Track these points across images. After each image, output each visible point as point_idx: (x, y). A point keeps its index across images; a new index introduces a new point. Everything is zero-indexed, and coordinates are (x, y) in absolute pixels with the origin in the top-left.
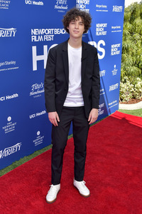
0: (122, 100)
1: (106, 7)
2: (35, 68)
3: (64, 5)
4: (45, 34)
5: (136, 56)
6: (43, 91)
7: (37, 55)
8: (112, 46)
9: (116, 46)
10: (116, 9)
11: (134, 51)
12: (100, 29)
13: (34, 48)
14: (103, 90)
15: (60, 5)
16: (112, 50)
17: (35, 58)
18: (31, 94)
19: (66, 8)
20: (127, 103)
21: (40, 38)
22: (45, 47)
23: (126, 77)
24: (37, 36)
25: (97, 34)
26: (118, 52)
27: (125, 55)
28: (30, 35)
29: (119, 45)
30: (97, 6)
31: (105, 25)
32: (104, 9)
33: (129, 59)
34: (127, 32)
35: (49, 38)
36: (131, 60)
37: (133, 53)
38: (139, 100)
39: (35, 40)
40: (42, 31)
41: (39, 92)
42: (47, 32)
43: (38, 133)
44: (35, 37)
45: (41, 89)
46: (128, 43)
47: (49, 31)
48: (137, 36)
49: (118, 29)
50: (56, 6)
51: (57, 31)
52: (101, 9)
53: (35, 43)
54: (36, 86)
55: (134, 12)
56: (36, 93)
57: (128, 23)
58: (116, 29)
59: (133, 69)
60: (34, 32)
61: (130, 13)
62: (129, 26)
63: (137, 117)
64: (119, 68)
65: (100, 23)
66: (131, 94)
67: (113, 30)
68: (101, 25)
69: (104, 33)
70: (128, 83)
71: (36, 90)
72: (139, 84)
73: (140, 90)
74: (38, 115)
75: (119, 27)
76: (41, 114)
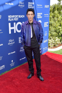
0: (49, 47)
1: (41, 5)
2: (10, 33)
3: (23, 5)
4: (14, 18)
5: (56, 27)
6: (14, 43)
7: (11, 27)
8: (45, 23)
9: (46, 23)
10: (46, 6)
11: (55, 25)
13: (10, 24)
15: (21, 5)
16: (45, 25)
18: (9, 44)
19: (24, 6)
20: (52, 48)
21: (12, 20)
22: (15, 23)
23: (51, 37)
24: (11, 19)
25: (38, 18)
26: (47, 26)
27: (51, 27)
28: (8, 18)
29: (48, 23)
31: (41, 14)
32: (41, 6)
33: (53, 29)
34: (51, 17)
35: (16, 19)
37: (54, 26)
38: (57, 47)
39: (10, 20)
40: (13, 16)
41: (12, 43)
42: (15, 16)
43: (12, 61)
44: (10, 19)
45: (13, 42)
46: (52, 22)
47: (16, 16)
48: (56, 18)
49: (47, 15)
50: (19, 5)
51: (20, 16)
52: (39, 6)
53: (10, 22)
54: (11, 41)
55: (54, 8)
57: (52, 13)
58: (46, 16)
59: (54, 33)
60: (10, 17)
62: (52, 14)
63: (56, 54)
64: (48, 33)
65: (39, 13)
66: (53, 44)
67: (45, 16)
68: (40, 14)
69: (41, 17)
70: (52, 39)
72: (57, 40)
73: (57, 42)
74: (12, 53)
75: (48, 15)
76: (13, 53)
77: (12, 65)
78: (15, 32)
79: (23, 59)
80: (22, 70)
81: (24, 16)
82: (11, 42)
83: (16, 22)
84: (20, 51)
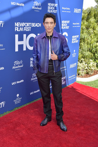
0: (79, 75)
1: (69, 9)
2: (17, 50)
3: (39, 7)
4: (24, 26)
5: (90, 44)
6: (22, 66)
7: (19, 41)
8: (73, 37)
9: (75, 37)
10: (77, 11)
11: (89, 41)
12: (64, 24)
13: (17, 36)
14: (65, 67)
15: (36, 6)
17: (17, 43)
18: (14, 68)
19: (40, 9)
20: (82, 77)
21: (21, 29)
22: (25, 36)
23: (83, 59)
24: (19, 28)
25: (62, 28)
26: (77, 41)
27: (82, 44)
28: (14, 27)
29: (78, 36)
30: (63, 8)
31: (68, 22)
32: (68, 10)
33: (85, 46)
34: (84, 27)
36: (87, 47)
38: (91, 75)
39: (18, 30)
40: (23, 24)
41: (19, 67)
42: (26, 25)
43: (18, 95)
45: (20, 65)
46: (85, 35)
47: (28, 24)
48: (91, 30)
50: (33, 7)
51: (33, 25)
52: (66, 10)
53: (17, 33)
54: (17, 62)
55: (89, 14)
56: (17, 67)
57: (85, 21)
58: (76, 25)
59: (88, 53)
60: (17, 24)
61: (87, 14)
62: (86, 23)
63: (88, 87)
64: (77, 52)
65: (65, 20)
66: (85, 71)
67: (74, 25)
68: (66, 22)
69: (67, 27)
70: (84, 63)
71: (17, 65)
72: (91, 64)
73: (92, 68)
74: (18, 82)
75: (79, 24)
76: (20, 82)
77: (17, 101)
78: (25, 49)
79: (35, 92)
80: (32, 111)
81: (40, 25)
82: (18, 65)
83: (28, 33)
84: (32, 79)
